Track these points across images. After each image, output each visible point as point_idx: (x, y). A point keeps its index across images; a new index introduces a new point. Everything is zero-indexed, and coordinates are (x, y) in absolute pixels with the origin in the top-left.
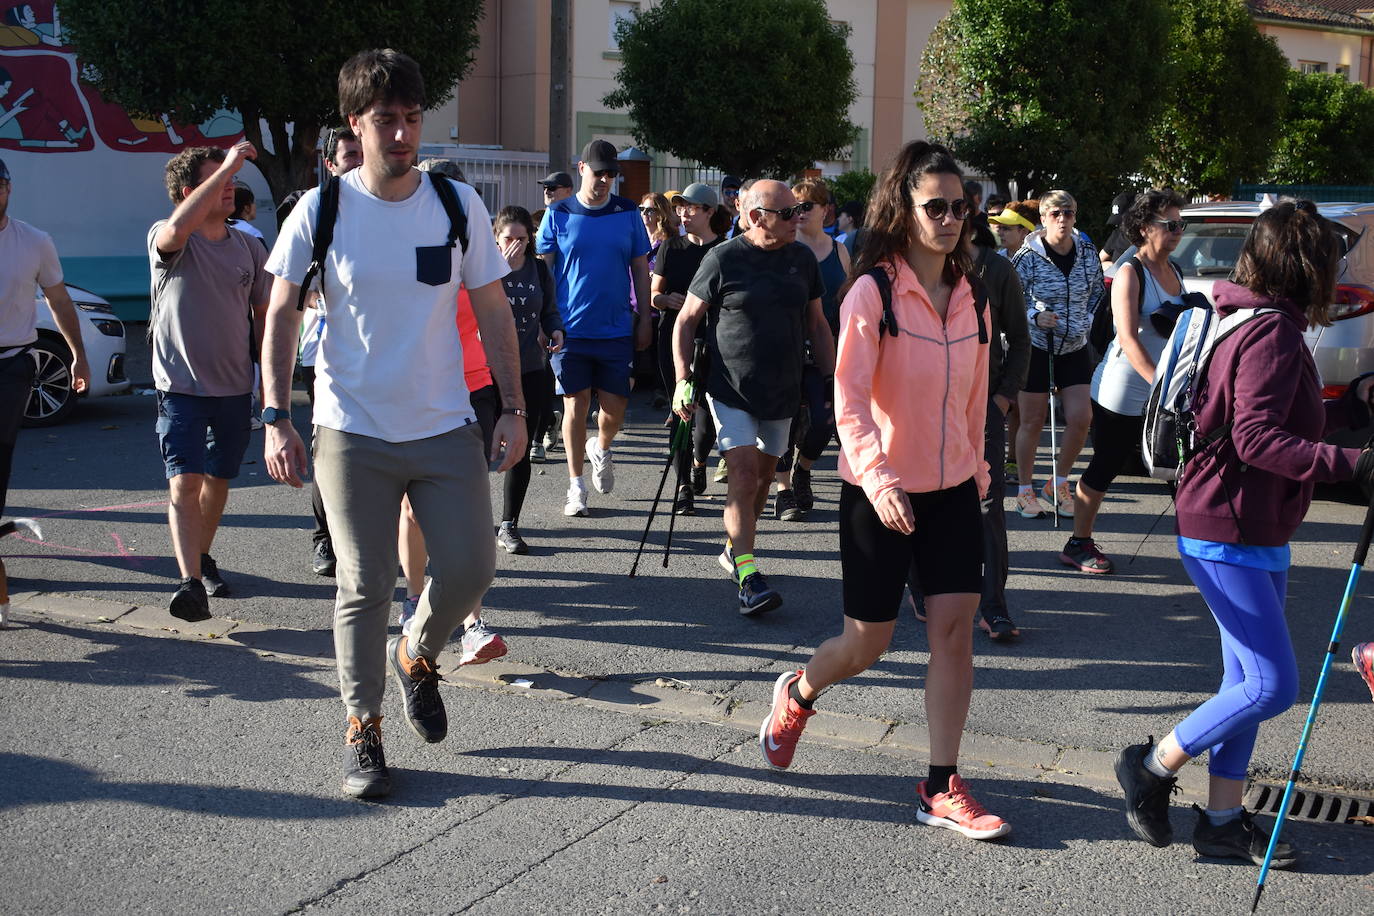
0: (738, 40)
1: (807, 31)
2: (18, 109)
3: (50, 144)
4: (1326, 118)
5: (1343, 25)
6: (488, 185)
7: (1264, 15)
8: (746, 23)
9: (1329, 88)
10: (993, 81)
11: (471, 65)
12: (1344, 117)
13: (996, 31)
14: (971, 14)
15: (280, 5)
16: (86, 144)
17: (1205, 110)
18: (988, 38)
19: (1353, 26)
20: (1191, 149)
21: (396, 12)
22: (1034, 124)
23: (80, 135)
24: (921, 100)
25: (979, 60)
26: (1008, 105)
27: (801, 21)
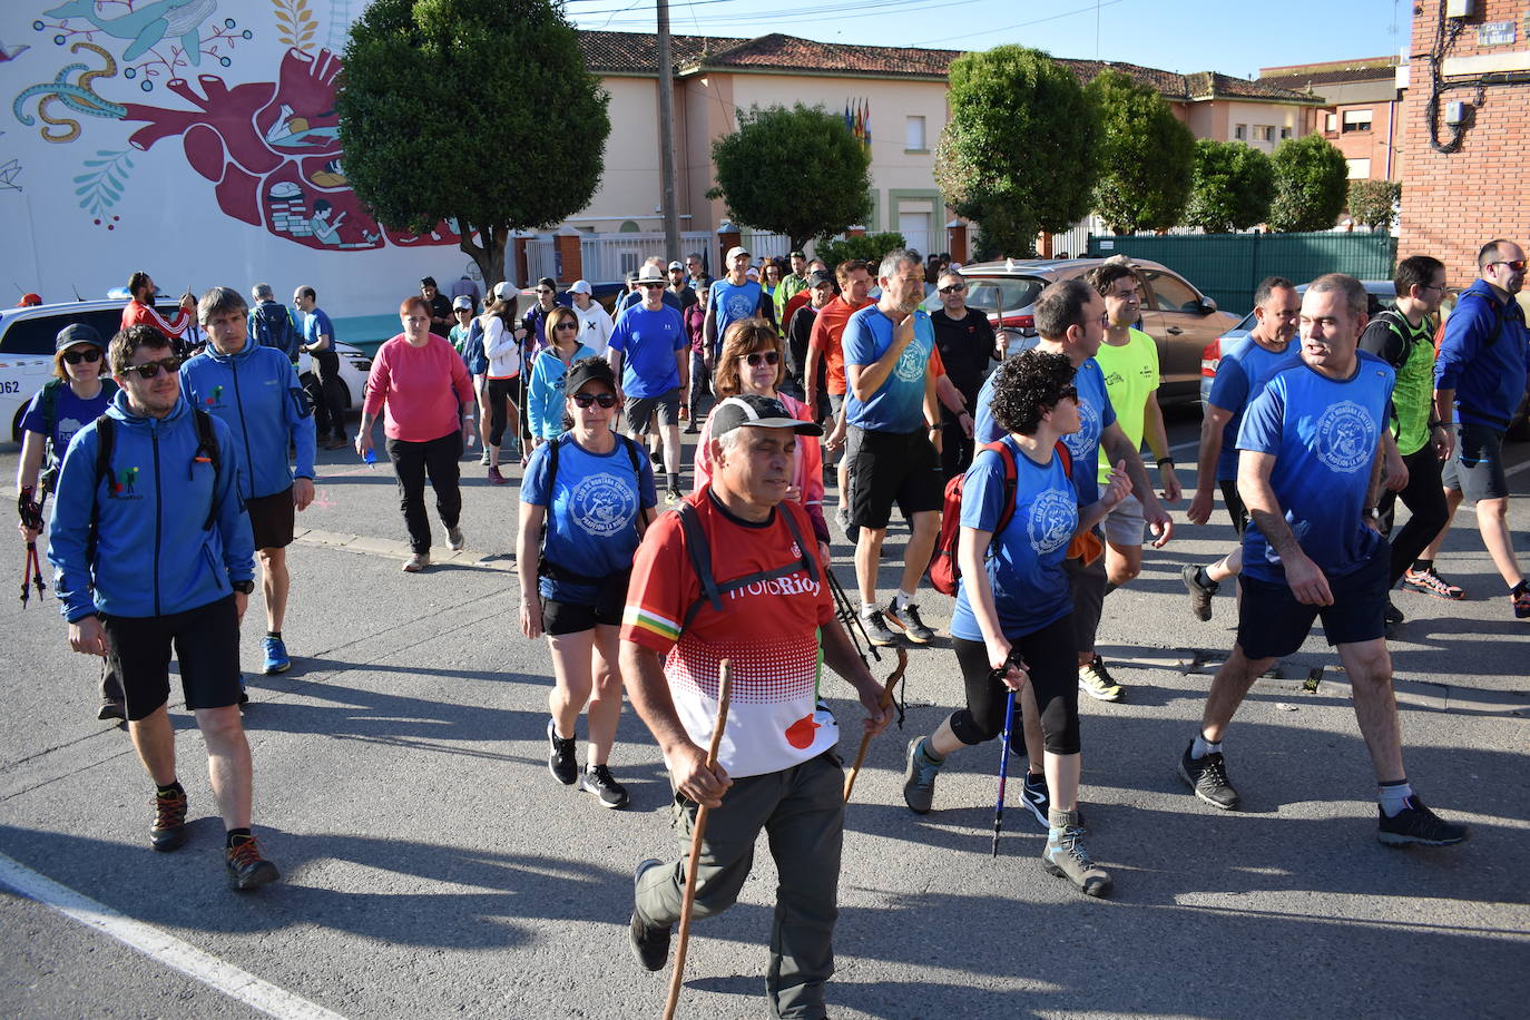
0: (785, 152)
1: (832, 143)
2: (337, 225)
3: (358, 245)
4: (1231, 173)
5: (1286, 99)
6: (630, 255)
7: (1226, 95)
8: (791, 140)
9: (1234, 152)
10: (980, 164)
11: (599, 184)
12: (1244, 172)
13: (979, 130)
14: (963, 119)
15: (469, 158)
16: (380, 244)
17: (1136, 174)
18: (974, 136)
19: (1292, 99)
20: (1128, 201)
21: (545, 156)
22: (1007, 191)
23: (376, 238)
24: (937, 177)
25: (969, 150)
26: (992, 179)
27: (828, 136)
